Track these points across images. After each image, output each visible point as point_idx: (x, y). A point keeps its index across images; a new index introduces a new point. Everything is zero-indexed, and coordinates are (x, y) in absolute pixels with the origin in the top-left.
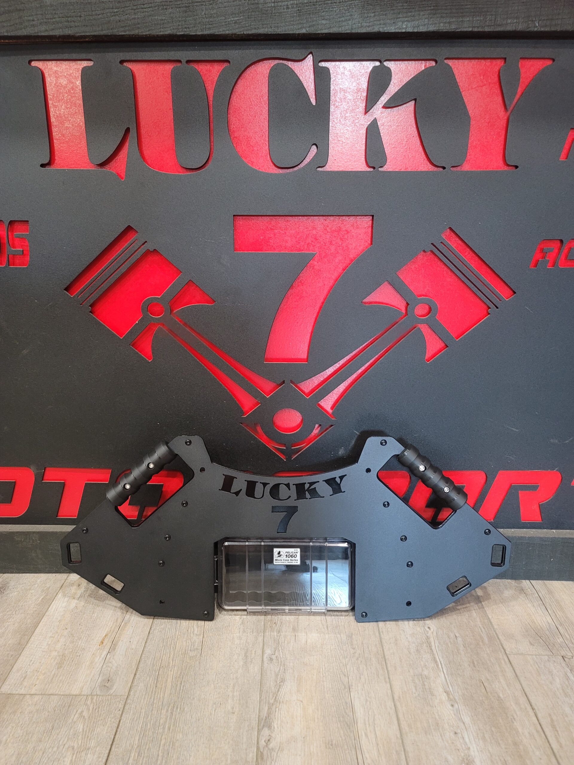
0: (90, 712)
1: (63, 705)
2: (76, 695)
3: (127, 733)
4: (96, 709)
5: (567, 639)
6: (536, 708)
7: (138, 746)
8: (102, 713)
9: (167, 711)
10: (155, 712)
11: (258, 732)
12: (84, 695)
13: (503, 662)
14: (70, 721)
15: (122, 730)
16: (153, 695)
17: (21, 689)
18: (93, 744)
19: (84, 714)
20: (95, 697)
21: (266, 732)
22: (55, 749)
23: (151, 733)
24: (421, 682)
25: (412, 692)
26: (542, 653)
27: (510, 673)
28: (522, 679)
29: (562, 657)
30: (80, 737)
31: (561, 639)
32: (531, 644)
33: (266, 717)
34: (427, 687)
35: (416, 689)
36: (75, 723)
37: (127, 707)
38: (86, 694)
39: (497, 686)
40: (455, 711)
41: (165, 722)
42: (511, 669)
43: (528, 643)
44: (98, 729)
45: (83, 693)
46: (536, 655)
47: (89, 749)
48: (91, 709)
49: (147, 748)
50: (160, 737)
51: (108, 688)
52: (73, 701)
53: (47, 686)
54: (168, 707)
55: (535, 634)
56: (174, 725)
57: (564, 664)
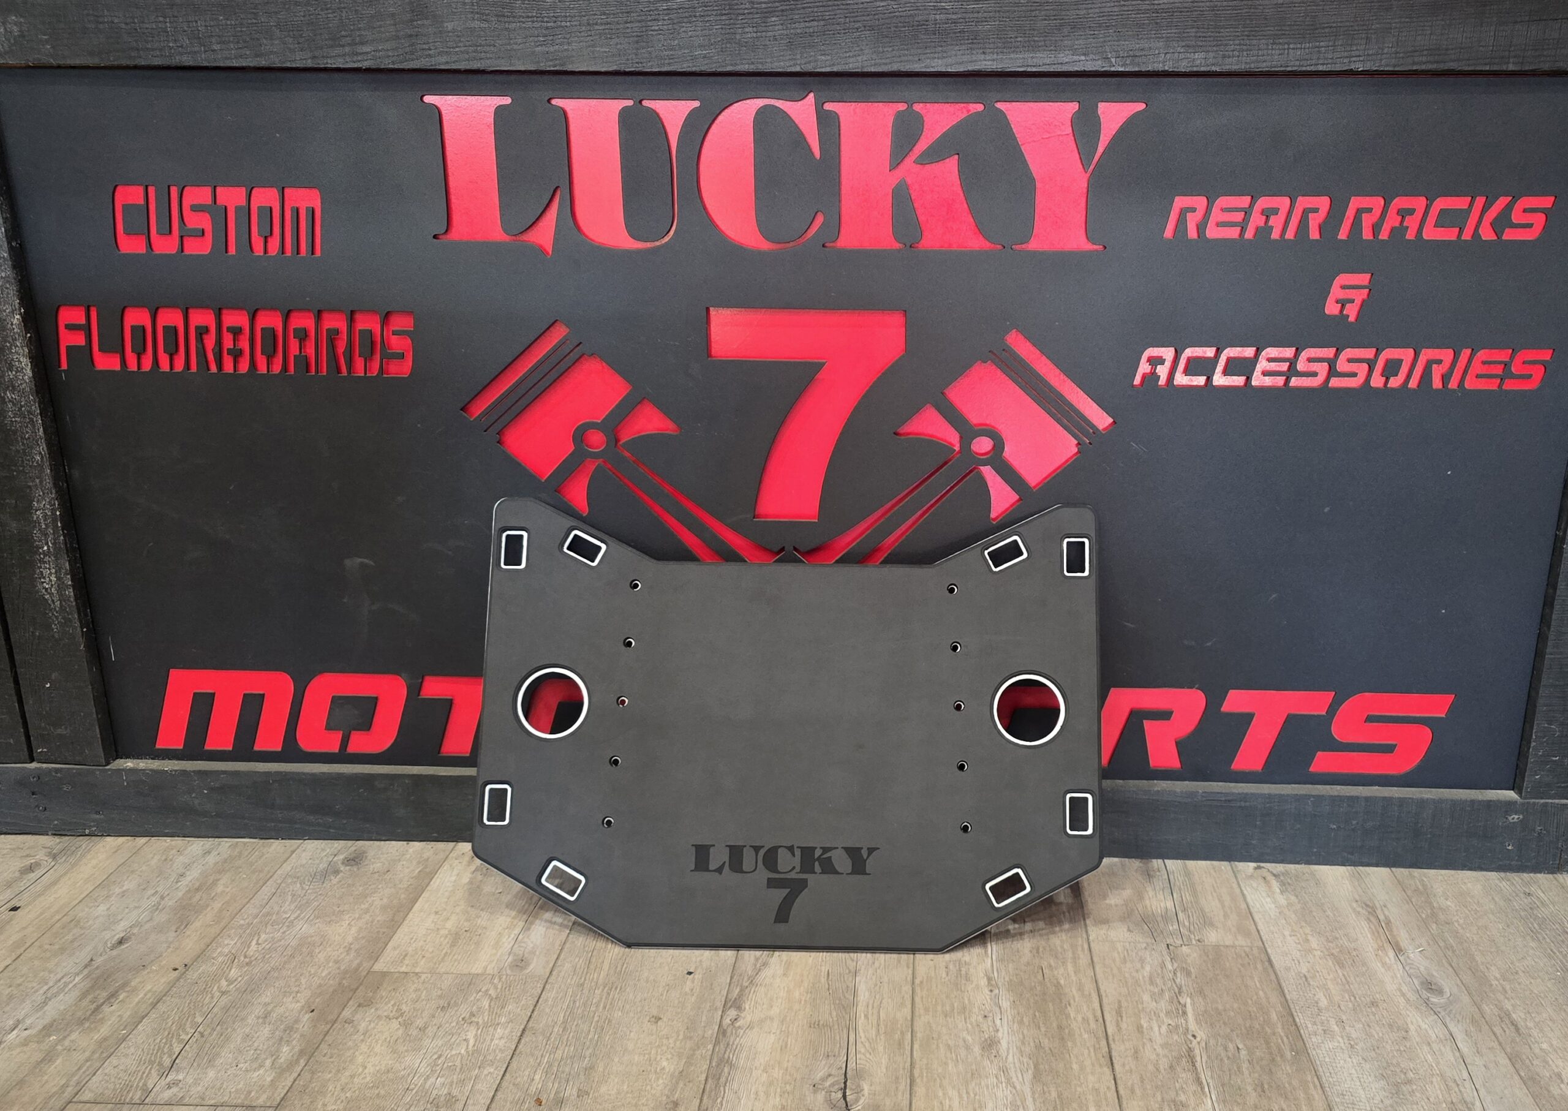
0: (499, 990)
1: (462, 982)
2: (478, 975)
3: (547, 1010)
4: (505, 988)
5: (1184, 925)
6: (1104, 995)
7: (563, 1022)
8: (515, 991)
9: (603, 990)
10: (586, 991)
11: (723, 1012)
12: (489, 975)
13: (1080, 949)
14: (472, 998)
15: (542, 1008)
16: (584, 975)
17: (402, 967)
18: (503, 1020)
19: (490, 993)
20: (504, 977)
21: (732, 1013)
22: (454, 1024)
23: (580, 1011)
24: (958, 967)
25: (941, 977)
26: (1141, 940)
27: (1084, 960)
28: (1097, 968)
29: (1168, 945)
30: (486, 1014)
31: (1176, 926)
32: (1129, 930)
33: (736, 999)
34: (963, 972)
35: (947, 975)
36: (478, 1000)
37: (548, 987)
38: (491, 972)
39: (1060, 973)
40: (993, 996)
41: (599, 1001)
42: (1089, 955)
43: (1125, 930)
44: (510, 1007)
45: (487, 972)
46: (1130, 943)
47: (498, 1024)
48: (499, 987)
49: (575, 1023)
50: (592, 1014)
51: (522, 968)
52: (474, 980)
53: (437, 966)
54: (605, 987)
55: (1140, 919)
56: (611, 1004)
57: (1165, 952)
